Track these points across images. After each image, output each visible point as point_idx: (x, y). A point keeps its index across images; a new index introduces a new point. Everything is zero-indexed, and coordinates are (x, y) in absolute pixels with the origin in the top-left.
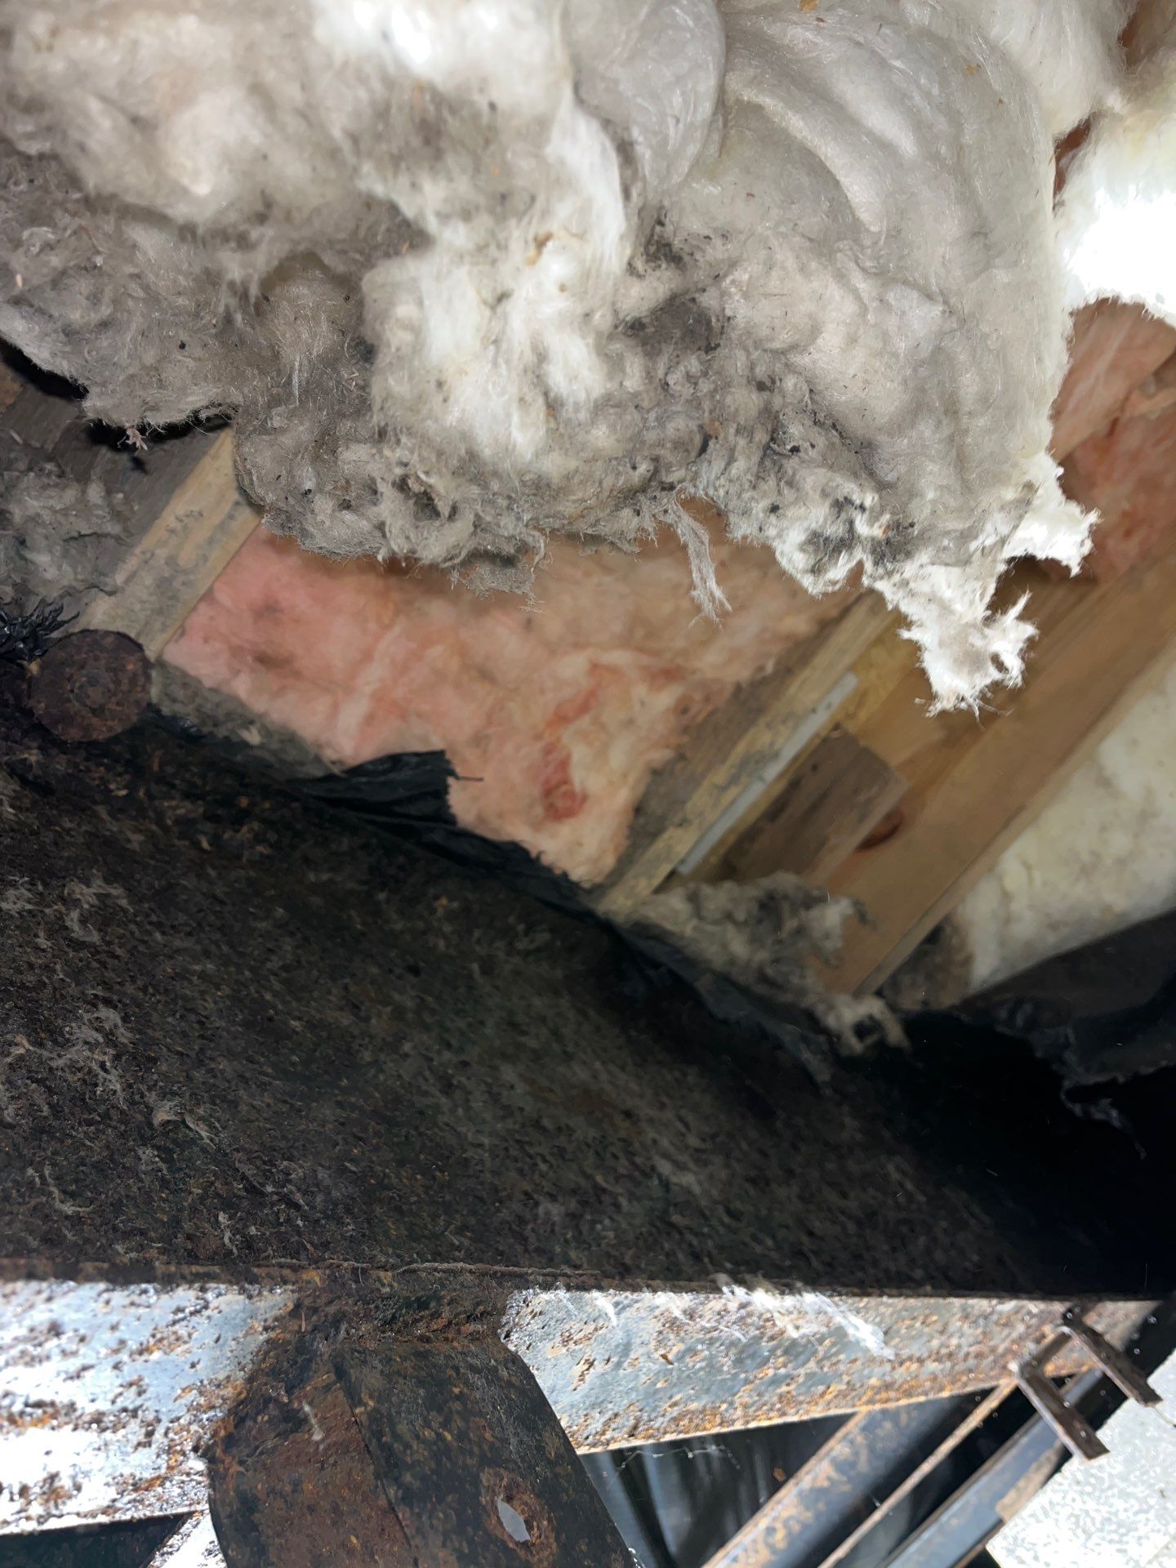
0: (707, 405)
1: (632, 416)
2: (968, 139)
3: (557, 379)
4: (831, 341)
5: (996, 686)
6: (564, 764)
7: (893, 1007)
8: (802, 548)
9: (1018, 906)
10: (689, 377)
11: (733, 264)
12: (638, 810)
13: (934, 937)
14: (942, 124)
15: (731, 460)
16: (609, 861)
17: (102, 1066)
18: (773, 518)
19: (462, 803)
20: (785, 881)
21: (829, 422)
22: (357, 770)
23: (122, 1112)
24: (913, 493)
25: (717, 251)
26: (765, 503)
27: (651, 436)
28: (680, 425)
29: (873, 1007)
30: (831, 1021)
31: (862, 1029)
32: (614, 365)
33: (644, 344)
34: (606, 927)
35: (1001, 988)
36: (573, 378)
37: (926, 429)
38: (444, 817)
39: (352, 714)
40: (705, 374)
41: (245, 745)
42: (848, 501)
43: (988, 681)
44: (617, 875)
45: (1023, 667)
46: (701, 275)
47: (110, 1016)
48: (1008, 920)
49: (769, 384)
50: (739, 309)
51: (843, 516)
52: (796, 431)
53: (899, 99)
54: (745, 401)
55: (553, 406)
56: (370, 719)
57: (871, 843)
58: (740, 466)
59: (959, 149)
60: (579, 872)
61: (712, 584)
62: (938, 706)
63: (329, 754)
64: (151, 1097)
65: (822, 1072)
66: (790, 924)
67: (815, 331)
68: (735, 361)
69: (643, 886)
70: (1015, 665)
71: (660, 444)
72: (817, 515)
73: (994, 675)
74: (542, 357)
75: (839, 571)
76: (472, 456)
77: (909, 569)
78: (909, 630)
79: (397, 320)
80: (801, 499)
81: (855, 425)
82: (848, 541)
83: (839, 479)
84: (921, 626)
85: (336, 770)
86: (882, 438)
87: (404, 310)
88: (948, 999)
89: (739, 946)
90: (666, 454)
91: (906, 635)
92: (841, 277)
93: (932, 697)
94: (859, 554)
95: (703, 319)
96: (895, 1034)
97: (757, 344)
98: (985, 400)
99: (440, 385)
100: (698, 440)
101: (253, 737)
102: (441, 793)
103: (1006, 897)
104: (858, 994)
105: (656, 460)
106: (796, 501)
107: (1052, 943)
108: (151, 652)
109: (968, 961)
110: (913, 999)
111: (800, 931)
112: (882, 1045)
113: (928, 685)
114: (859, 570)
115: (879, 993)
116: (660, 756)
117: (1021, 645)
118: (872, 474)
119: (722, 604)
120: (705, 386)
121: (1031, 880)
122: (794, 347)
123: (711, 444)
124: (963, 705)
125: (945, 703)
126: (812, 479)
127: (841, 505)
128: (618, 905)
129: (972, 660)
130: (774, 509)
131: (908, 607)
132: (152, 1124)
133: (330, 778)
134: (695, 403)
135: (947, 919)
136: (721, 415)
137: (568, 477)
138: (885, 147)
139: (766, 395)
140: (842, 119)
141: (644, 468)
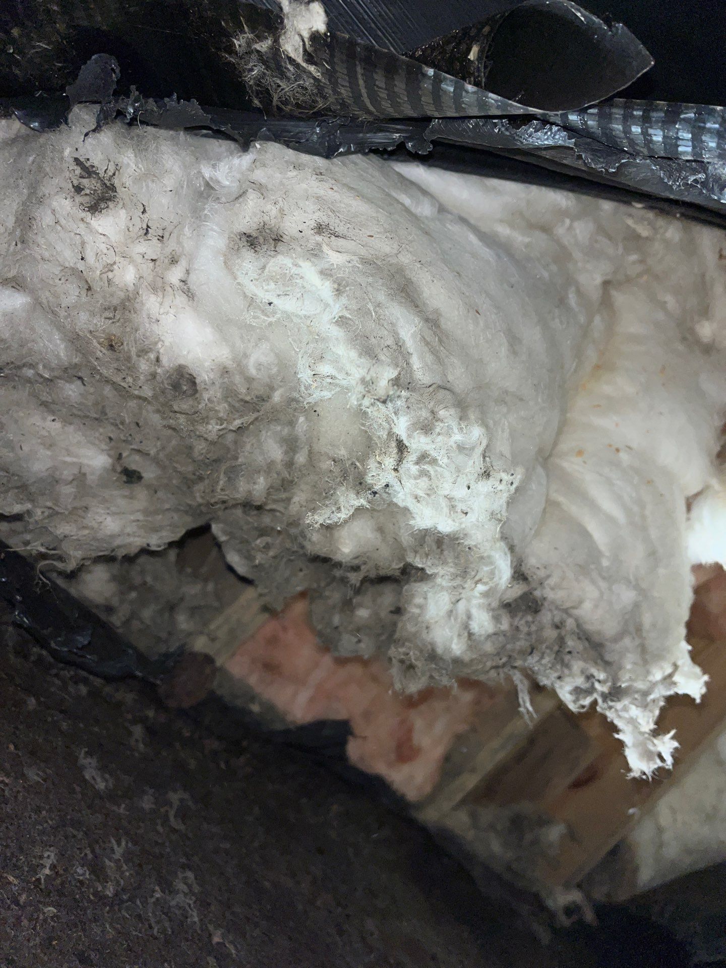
0: (534, 636)
1: (501, 638)
2: (647, 512)
3: (475, 627)
4: (587, 605)
5: (660, 769)
6: (410, 731)
7: (588, 897)
8: (571, 693)
9: (668, 836)
10: (527, 622)
11: (548, 576)
12: (447, 758)
13: (615, 852)
14: (636, 509)
15: (542, 658)
16: (428, 789)
17: (189, 905)
18: (558, 681)
19: (354, 750)
20: (526, 807)
21: (584, 636)
22: (304, 729)
23: (199, 935)
24: (620, 668)
25: (542, 573)
26: (556, 675)
27: (509, 647)
28: (522, 644)
29: (575, 896)
30: (550, 903)
31: (570, 910)
32: (496, 619)
33: (510, 612)
34: (423, 829)
35: (654, 891)
36: (481, 627)
37: (627, 641)
38: (343, 757)
39: (303, 697)
40: (533, 622)
41: (251, 712)
42: (593, 676)
43: (656, 766)
44: (431, 798)
45: (673, 762)
46: (534, 585)
47: (190, 875)
48: (661, 845)
49: (560, 625)
50: (550, 595)
51: (590, 681)
52: (571, 643)
53: (618, 499)
54: (550, 634)
55: (470, 635)
56: (312, 700)
57: (578, 784)
58: (545, 661)
59: (643, 517)
60: (411, 794)
61: (528, 705)
62: (632, 775)
63: (289, 718)
64: (211, 927)
65: (545, 937)
66: (528, 837)
67: (581, 602)
68: (546, 617)
69: (446, 805)
70: (669, 760)
71: (513, 650)
72: (580, 681)
73: (659, 763)
74: (469, 617)
75: (587, 702)
76: (433, 650)
77: (619, 706)
78: (618, 734)
79: (415, 605)
80: (571, 675)
81: (596, 638)
82: (591, 690)
83: (588, 666)
84: (624, 733)
85: (291, 727)
86: (608, 644)
87: (418, 600)
88: (622, 896)
89: (496, 846)
90: (515, 655)
91: (616, 736)
92: (593, 582)
93: (629, 770)
94: (595, 695)
95: (535, 601)
96: (589, 916)
97: (557, 608)
98: (654, 625)
99: (427, 628)
100: (529, 650)
101: (255, 708)
102: (343, 743)
103: (660, 830)
104: (567, 886)
105: (510, 657)
106: (569, 676)
107: (687, 864)
108: (218, 663)
109: (636, 870)
110: (599, 894)
111: (535, 842)
112: (581, 922)
113: (627, 764)
114: (595, 703)
115: (579, 886)
116: (462, 728)
117: (671, 750)
118: (602, 659)
119: (532, 715)
120: (533, 628)
121: (675, 820)
122: (573, 608)
123: (534, 651)
124: (644, 777)
125: (635, 774)
126: (577, 665)
127: (589, 677)
128: (430, 816)
129: (649, 755)
130: (559, 678)
131: (617, 722)
132: (212, 944)
133: (287, 732)
134: (529, 634)
135: (623, 841)
136: (540, 641)
137: (472, 660)
138: (610, 519)
139: (558, 631)
140: (594, 507)
141: (504, 660)
